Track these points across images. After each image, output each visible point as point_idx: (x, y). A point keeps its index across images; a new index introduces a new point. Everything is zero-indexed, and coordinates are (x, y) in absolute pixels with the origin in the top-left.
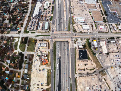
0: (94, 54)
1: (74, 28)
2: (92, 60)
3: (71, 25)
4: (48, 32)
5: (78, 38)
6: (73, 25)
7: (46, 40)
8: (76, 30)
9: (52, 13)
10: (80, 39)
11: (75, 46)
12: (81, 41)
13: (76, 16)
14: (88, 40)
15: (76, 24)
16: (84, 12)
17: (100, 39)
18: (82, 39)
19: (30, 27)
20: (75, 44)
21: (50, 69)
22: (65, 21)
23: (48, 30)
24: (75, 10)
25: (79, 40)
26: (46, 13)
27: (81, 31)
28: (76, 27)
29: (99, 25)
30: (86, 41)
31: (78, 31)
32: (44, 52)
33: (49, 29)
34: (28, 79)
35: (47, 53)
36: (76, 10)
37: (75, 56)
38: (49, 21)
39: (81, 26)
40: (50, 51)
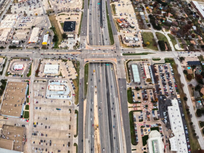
0: (53, 29)
1: (77, 70)
2: (58, 22)
3: (82, 76)
4: (129, 61)
5: (71, 51)
6: (78, 77)
7: (129, 46)
8: (73, 65)
9: (132, 113)
10: (70, 49)
11: (79, 38)
12: (68, 45)
13: (67, 103)
14: (56, 47)
15: (71, 79)
16: (43, 116)
17: (34, 47)
18: (66, 48)
19: (169, 71)
20: (79, 41)
21: (113, 16)
22: (96, 90)
23: (129, 64)
24: (67, 128)
25: (71, 47)
26: (148, 113)
27: (64, 63)
28: (73, 70)
29: (22, 76)
30: (59, 46)
31: (70, 63)
32: (126, 32)
33: (129, 66)
34: (136, 8)
35: (121, 31)
36: (62, 129)
37: (82, 27)
38: (133, 87)
39: (61, 75)
40: (118, 33)
